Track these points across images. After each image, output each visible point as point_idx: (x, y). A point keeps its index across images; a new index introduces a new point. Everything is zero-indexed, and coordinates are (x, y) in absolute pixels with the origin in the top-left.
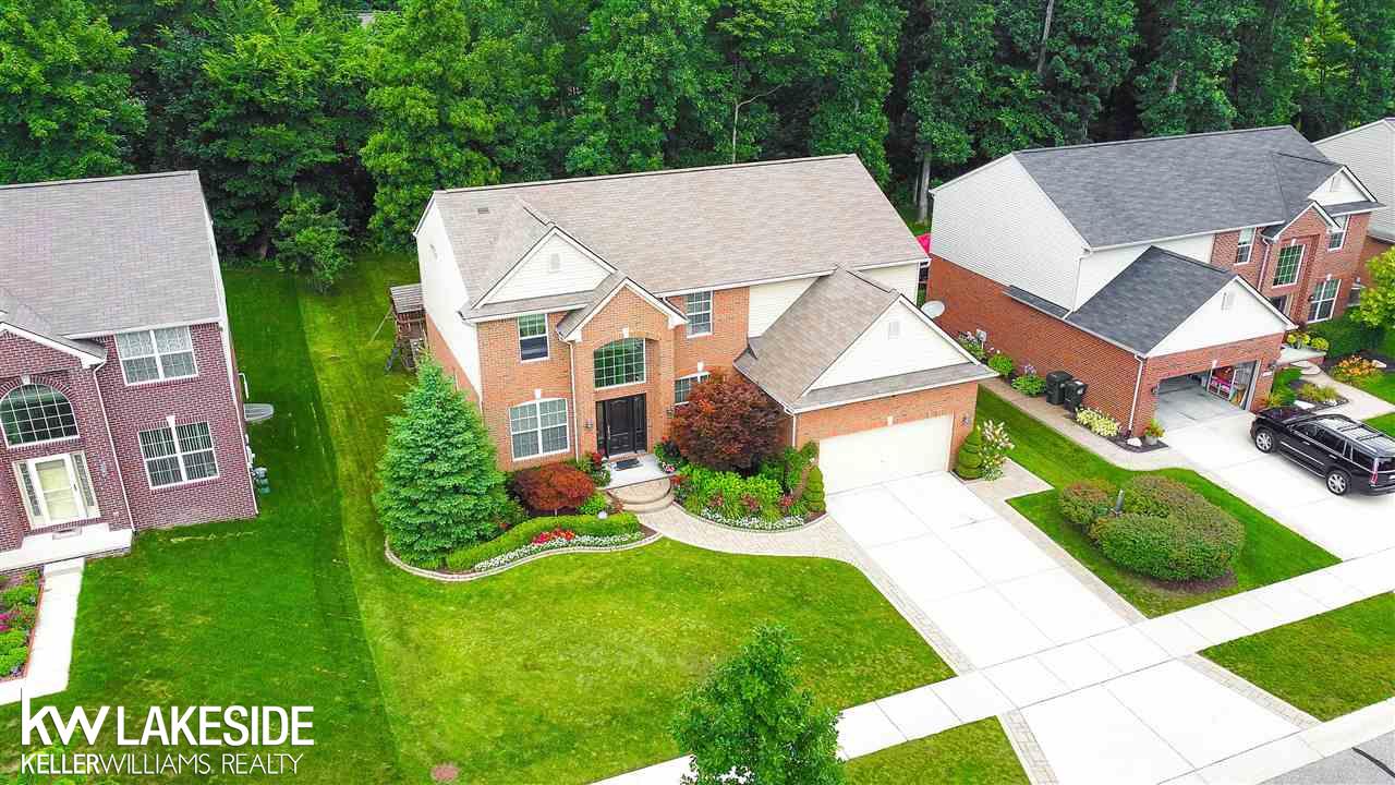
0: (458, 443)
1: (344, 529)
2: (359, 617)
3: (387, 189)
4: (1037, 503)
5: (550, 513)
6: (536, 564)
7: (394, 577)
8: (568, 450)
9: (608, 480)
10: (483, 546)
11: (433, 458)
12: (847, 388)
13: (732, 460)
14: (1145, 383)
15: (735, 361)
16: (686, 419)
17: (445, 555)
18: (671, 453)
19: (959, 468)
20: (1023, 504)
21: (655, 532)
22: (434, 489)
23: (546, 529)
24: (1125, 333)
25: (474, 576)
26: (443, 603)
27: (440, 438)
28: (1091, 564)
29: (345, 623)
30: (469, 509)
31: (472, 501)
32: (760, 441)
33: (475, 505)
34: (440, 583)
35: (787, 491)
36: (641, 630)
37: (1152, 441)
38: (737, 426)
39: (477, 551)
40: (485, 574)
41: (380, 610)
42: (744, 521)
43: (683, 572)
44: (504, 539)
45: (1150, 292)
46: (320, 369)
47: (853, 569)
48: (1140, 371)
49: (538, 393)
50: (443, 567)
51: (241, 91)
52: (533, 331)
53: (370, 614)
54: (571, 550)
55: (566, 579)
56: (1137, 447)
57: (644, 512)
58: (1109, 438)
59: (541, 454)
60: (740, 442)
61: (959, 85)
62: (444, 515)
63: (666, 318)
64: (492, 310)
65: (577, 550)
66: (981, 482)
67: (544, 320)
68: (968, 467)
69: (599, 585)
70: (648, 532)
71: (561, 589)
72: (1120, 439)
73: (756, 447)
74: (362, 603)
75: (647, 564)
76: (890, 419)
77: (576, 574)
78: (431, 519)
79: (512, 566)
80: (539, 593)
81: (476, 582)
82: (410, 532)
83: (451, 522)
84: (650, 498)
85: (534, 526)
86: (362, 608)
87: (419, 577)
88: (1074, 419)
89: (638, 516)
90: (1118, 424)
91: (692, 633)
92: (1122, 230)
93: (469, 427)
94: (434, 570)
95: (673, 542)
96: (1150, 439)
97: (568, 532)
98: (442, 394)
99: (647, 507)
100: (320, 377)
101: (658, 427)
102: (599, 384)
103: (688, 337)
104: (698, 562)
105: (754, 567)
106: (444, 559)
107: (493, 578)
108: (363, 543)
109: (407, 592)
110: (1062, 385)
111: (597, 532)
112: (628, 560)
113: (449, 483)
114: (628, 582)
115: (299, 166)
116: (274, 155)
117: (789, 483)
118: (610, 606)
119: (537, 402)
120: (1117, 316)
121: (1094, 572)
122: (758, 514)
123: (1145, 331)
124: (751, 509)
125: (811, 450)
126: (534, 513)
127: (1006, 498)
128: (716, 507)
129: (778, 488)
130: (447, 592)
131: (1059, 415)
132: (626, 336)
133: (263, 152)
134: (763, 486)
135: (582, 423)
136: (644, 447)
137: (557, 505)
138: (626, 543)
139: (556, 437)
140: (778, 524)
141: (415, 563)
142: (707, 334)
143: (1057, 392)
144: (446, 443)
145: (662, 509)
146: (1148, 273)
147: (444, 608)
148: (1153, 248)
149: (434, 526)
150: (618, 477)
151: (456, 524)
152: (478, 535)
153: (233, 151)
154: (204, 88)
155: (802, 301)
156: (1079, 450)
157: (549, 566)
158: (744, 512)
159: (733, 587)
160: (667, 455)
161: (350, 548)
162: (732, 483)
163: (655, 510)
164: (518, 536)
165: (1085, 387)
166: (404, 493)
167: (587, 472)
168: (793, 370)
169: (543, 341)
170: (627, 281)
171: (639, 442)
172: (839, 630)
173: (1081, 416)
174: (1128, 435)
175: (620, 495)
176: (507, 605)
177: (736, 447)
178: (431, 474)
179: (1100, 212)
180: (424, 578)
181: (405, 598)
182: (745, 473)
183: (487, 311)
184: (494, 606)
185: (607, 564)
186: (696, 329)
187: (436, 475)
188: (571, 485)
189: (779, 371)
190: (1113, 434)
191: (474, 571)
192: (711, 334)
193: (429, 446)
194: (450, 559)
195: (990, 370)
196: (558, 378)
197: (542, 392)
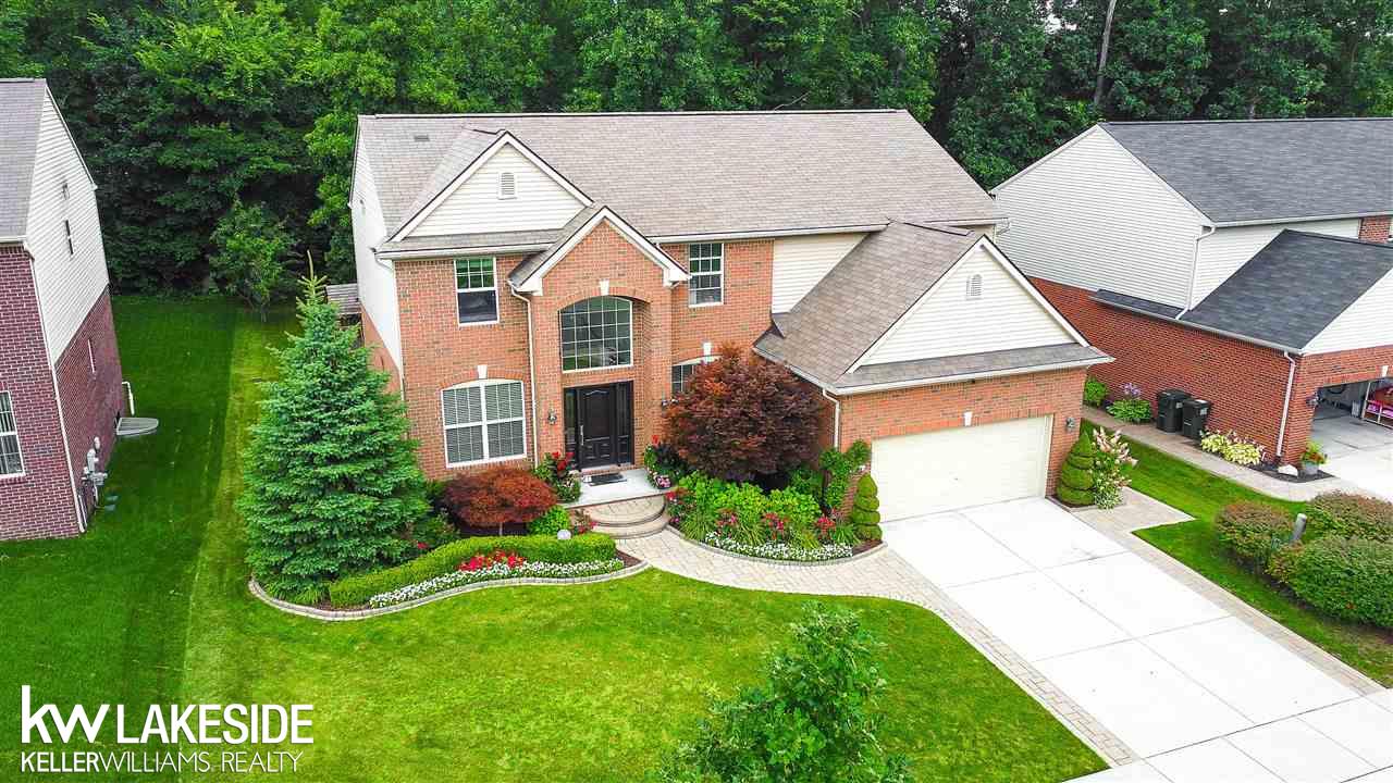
0: (351, 415)
1: (201, 554)
2: (180, 666)
3: (334, 178)
4: (1175, 536)
5: (491, 531)
6: (465, 599)
7: (251, 614)
8: (524, 456)
9: (576, 494)
10: (387, 571)
11: (315, 437)
12: (912, 366)
13: (750, 461)
14: (1299, 389)
15: (755, 344)
16: (686, 407)
17: (329, 583)
18: (668, 461)
19: (1063, 491)
20: (1158, 537)
21: (639, 562)
22: (314, 482)
23: (480, 551)
24: (1267, 327)
25: (367, 614)
26: (314, 650)
27: (327, 410)
28: (1274, 612)
29: (155, 675)
30: (363, 513)
31: (369, 503)
32: (789, 435)
33: (375, 510)
34: (317, 623)
35: (825, 509)
36: (609, 689)
37: (1311, 469)
38: (755, 410)
39: (377, 577)
40: (384, 611)
41: (215, 657)
42: (768, 549)
43: (677, 612)
44: (418, 565)
45: (1293, 279)
46: (237, 390)
47: (926, 613)
48: (1291, 374)
49: (482, 370)
50: (324, 602)
51: (181, 85)
52: (476, 282)
53: (200, 660)
54: (515, 581)
55: (504, 619)
56: (1293, 476)
57: (625, 537)
58: (1251, 466)
59: (487, 460)
60: (760, 434)
61: (1009, 110)
62: (327, 520)
63: (658, 271)
64: (417, 245)
65: (524, 581)
66: (1093, 511)
67: (491, 268)
68: (1074, 489)
69: (551, 627)
70: (630, 561)
71: (493, 632)
72: (1269, 466)
73: (783, 443)
74: (191, 647)
75: (624, 601)
76: (968, 416)
77: (519, 612)
78: (308, 526)
79: (426, 601)
80: (459, 636)
81: (370, 622)
82: (281, 548)
83: (336, 531)
84: (632, 519)
85: (464, 547)
86: (190, 654)
87: (286, 614)
88: (1198, 446)
89: (617, 541)
90: (1262, 447)
91: (688, 696)
92: (1247, 206)
93: (370, 394)
94: (310, 604)
95: (664, 575)
96: (1307, 465)
97: (514, 556)
98: (332, 345)
99: (630, 530)
100: (233, 397)
101: (648, 429)
102: (568, 364)
103: (690, 306)
104: (699, 599)
105: (781, 607)
106: (326, 588)
107: (396, 617)
108: (221, 571)
109: (265, 634)
110: (1178, 405)
111: (555, 556)
112: (597, 595)
113: (334, 471)
114: (596, 625)
115: (245, 174)
116: (219, 161)
117: (829, 501)
118: (566, 655)
119: (482, 384)
120: (1252, 310)
121: (1282, 622)
122: (787, 539)
123: (1294, 322)
124: (776, 532)
125: (861, 453)
126: (466, 529)
127: (1133, 530)
128: (726, 530)
129: (815, 507)
130: (324, 633)
131: (1176, 443)
132: (605, 293)
133: (204, 157)
134: (792, 502)
135: (543, 413)
136: (630, 458)
137: (499, 518)
138: (595, 573)
139: (507, 438)
140: (816, 553)
141: (286, 595)
142: (718, 304)
143: (1171, 414)
144: (337, 417)
145: (652, 533)
146: (1286, 259)
147: (312, 657)
148: (1286, 231)
149: (313, 539)
150: (591, 494)
151: (347, 535)
152: (379, 555)
153: (170, 156)
154: (141, 85)
155: (845, 264)
156: (1213, 479)
157: (480, 603)
158: (767, 536)
159: (751, 634)
160: (659, 462)
161: (201, 574)
162: (749, 498)
163: (641, 535)
164: (439, 559)
165: (1209, 406)
166: (271, 488)
167: (547, 481)
168: (834, 343)
169: (490, 297)
170: (605, 212)
171: (622, 452)
172: (914, 696)
173: (1207, 442)
174: (1277, 462)
175: (593, 515)
176: (409, 653)
177: (755, 441)
178: (310, 460)
179: (1216, 187)
180: (294, 616)
181: (260, 643)
182: (767, 484)
183: (409, 245)
184: (389, 654)
185: (567, 601)
186: (701, 297)
187: (316, 460)
188: (520, 492)
189: (814, 347)
190: (1256, 462)
191: (369, 607)
192: (722, 303)
193: (309, 418)
194: (334, 588)
195: (1103, 354)
196: (510, 351)
197: (489, 371)
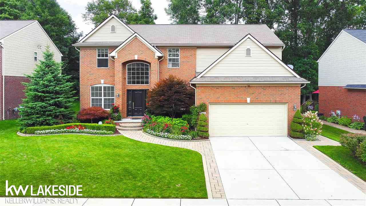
9: (120, 119)
21: (120, 134)
23: (75, 125)
40: (38, 135)
49: (102, 81)
52: (103, 56)
63: (154, 53)
67: (107, 52)
70: (117, 133)
76: (248, 100)
102: (128, 82)
103: (168, 68)
111: (93, 128)
119: (103, 86)
122: (169, 131)
128: (152, 128)
132: (136, 59)
139: (109, 103)
150: (128, 120)
169: (106, 60)
170: (136, 34)
183: (83, 43)
186: (172, 65)
192: (179, 67)
195: (306, 80)
196: (111, 76)
197: (104, 82)
